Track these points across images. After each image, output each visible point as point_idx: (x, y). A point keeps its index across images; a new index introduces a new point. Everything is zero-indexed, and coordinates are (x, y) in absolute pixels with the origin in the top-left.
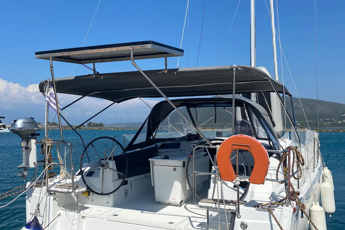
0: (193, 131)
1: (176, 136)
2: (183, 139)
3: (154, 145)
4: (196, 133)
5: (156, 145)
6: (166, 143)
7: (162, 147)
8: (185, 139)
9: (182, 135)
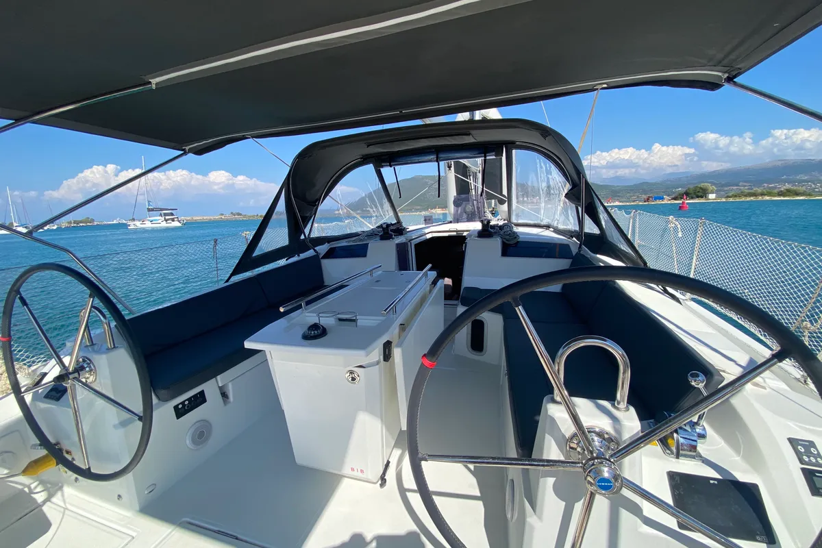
0: (389, 218)
1: (359, 230)
2: (371, 235)
3: (310, 253)
4: (394, 221)
5: (315, 250)
6: (339, 245)
7: (331, 254)
8: (376, 235)
9: (369, 226)
